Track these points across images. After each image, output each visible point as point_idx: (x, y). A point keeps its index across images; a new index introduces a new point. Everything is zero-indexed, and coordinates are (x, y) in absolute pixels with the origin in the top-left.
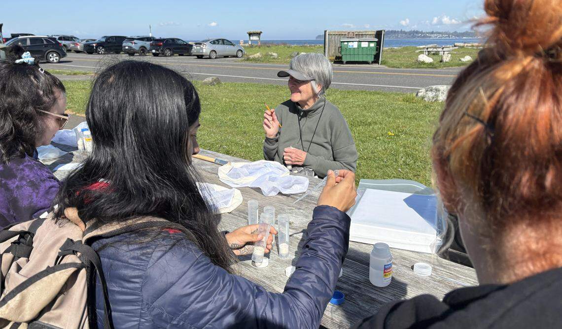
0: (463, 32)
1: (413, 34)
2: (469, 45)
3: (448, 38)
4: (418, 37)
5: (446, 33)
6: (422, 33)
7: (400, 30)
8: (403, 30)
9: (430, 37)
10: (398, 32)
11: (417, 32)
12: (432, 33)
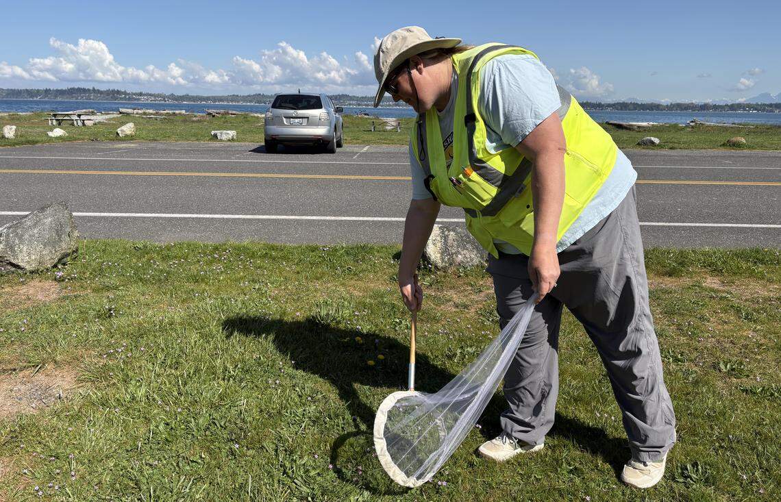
0: (182, 95)
1: (114, 95)
2: (140, 111)
3: (163, 102)
4: (121, 99)
5: (159, 96)
6: (125, 93)
7: (91, 88)
8: (96, 89)
9: (139, 100)
10: (89, 90)
11: (118, 92)
12: (141, 94)
